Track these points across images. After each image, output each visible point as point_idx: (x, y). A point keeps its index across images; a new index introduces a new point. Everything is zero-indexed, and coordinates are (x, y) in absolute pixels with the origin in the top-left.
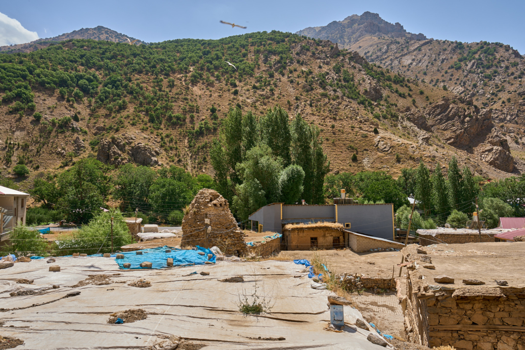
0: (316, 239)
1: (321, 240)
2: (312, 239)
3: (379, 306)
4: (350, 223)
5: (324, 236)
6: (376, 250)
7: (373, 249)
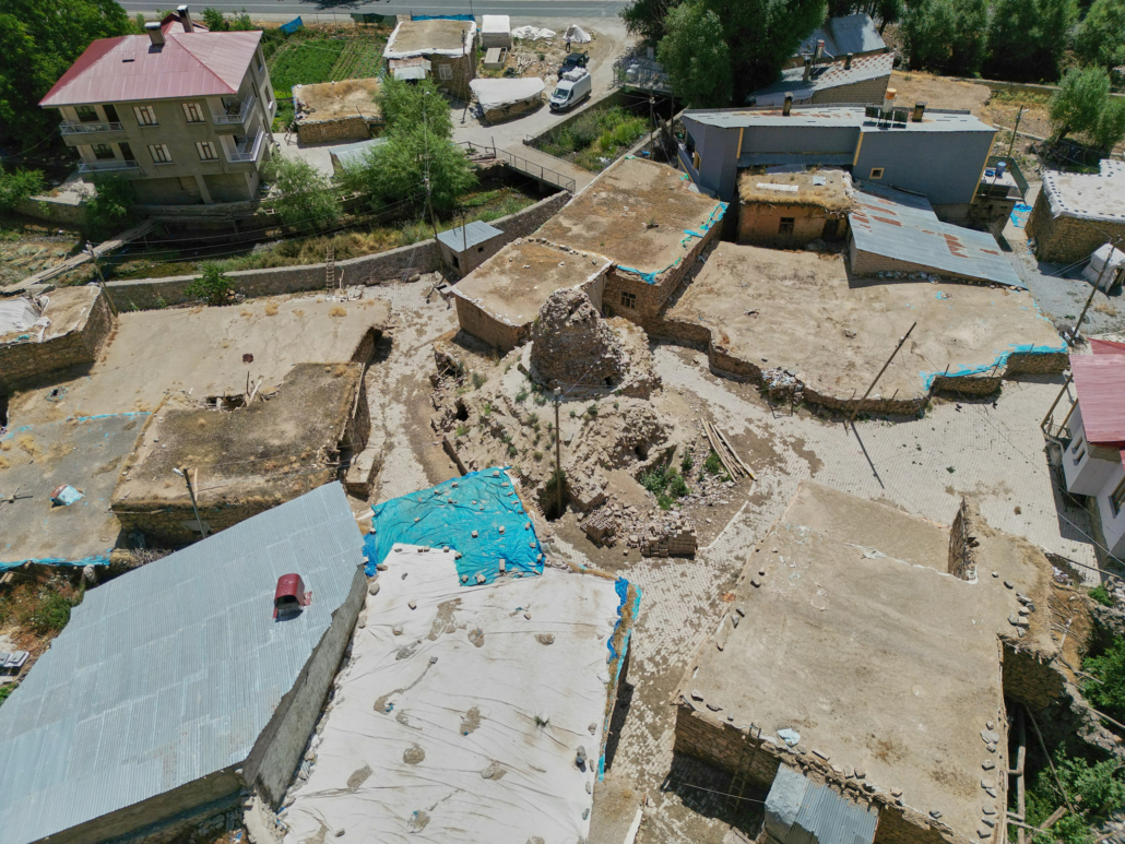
0: (791, 220)
1: (801, 225)
2: (783, 220)
3: (802, 454)
4: (883, 169)
5: (809, 217)
6: (889, 275)
7: (885, 273)
